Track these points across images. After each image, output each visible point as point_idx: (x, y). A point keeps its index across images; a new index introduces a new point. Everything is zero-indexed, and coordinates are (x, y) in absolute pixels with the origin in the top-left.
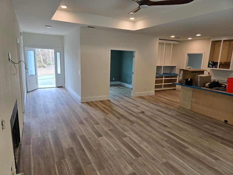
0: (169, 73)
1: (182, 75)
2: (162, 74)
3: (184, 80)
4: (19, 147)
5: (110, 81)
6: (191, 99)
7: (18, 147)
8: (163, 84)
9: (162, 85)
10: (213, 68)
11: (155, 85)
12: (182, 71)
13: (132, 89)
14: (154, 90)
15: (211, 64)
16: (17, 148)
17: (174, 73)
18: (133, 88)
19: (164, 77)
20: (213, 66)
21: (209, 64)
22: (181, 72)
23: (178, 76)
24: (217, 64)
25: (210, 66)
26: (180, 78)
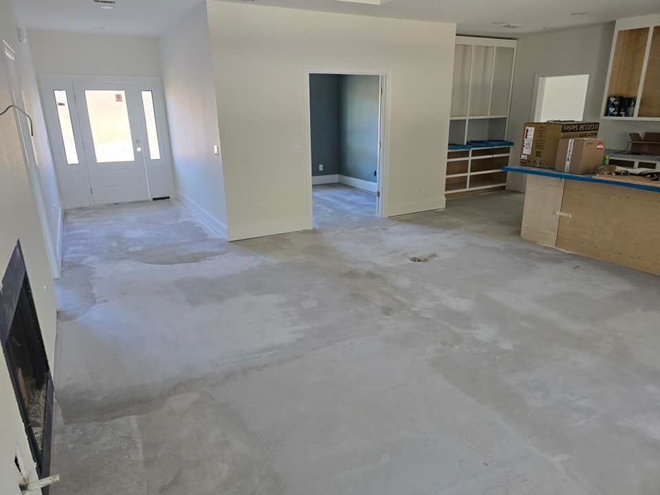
0: (486, 139)
1: (531, 143)
2: (465, 144)
3: (537, 156)
4: (45, 386)
5: (313, 175)
6: (558, 213)
7: (42, 387)
8: (469, 174)
9: (466, 177)
10: (621, 116)
11: (447, 179)
12: (533, 129)
13: (379, 193)
14: (444, 195)
15: (613, 106)
16: (40, 390)
17: (502, 139)
18: (380, 191)
19: (470, 155)
20: (619, 111)
21: (609, 104)
22: (527, 131)
23: (511, 147)
24: (633, 103)
25: (612, 110)
26: (524, 152)
